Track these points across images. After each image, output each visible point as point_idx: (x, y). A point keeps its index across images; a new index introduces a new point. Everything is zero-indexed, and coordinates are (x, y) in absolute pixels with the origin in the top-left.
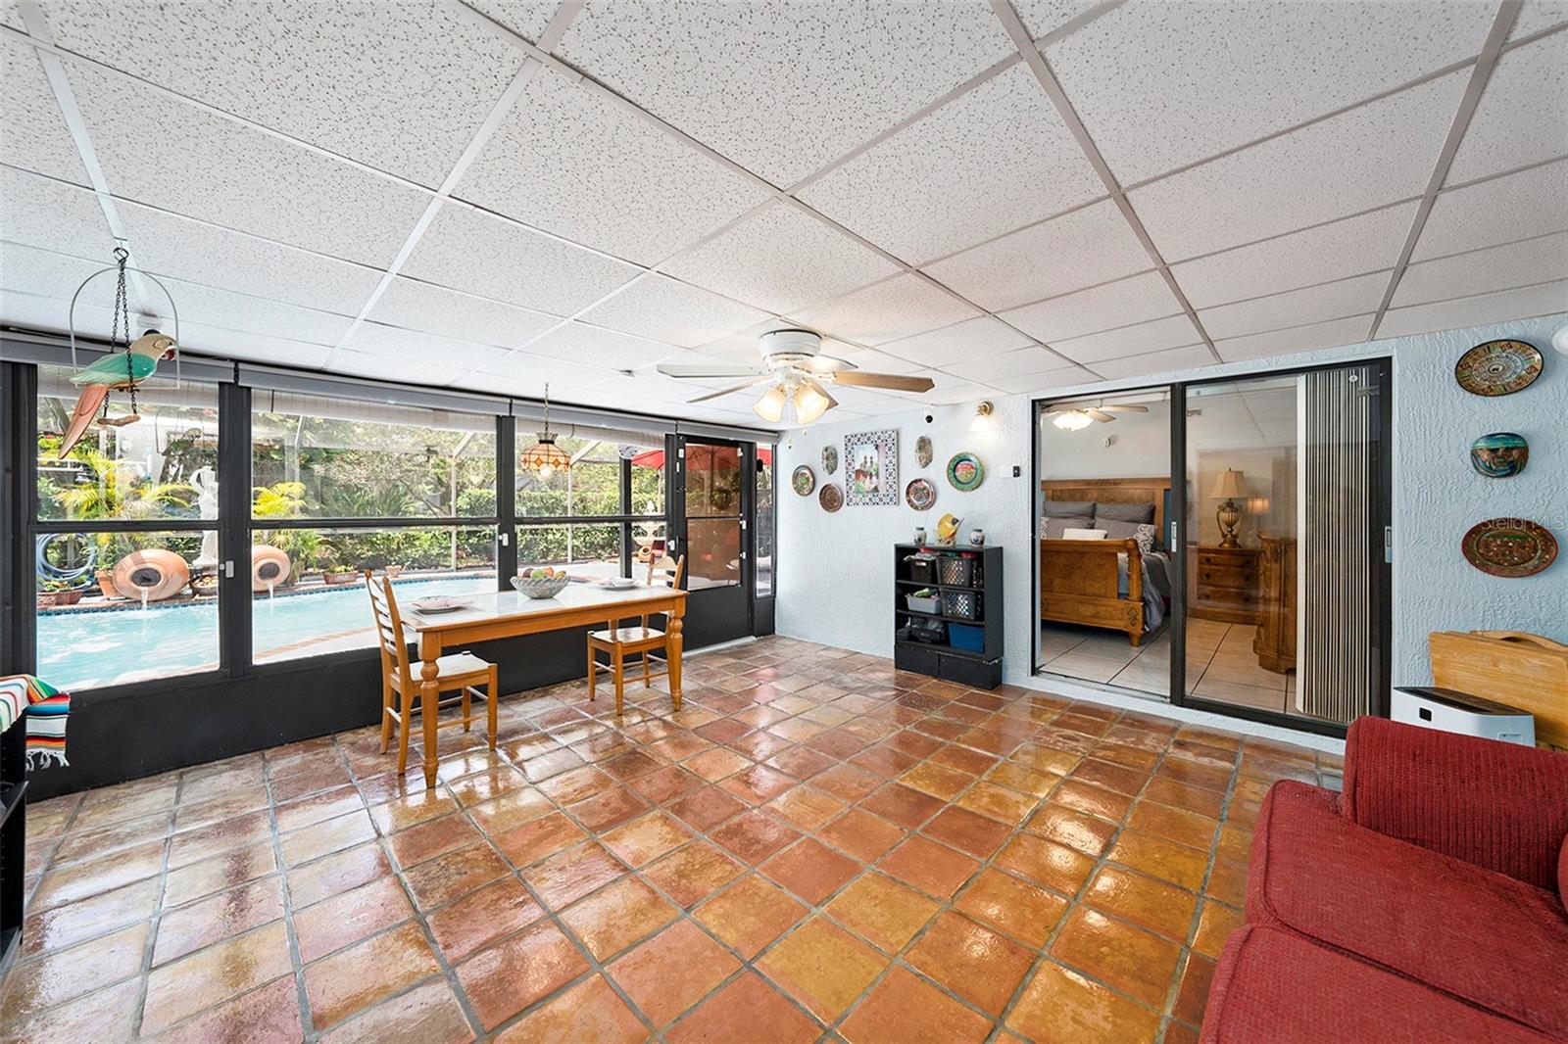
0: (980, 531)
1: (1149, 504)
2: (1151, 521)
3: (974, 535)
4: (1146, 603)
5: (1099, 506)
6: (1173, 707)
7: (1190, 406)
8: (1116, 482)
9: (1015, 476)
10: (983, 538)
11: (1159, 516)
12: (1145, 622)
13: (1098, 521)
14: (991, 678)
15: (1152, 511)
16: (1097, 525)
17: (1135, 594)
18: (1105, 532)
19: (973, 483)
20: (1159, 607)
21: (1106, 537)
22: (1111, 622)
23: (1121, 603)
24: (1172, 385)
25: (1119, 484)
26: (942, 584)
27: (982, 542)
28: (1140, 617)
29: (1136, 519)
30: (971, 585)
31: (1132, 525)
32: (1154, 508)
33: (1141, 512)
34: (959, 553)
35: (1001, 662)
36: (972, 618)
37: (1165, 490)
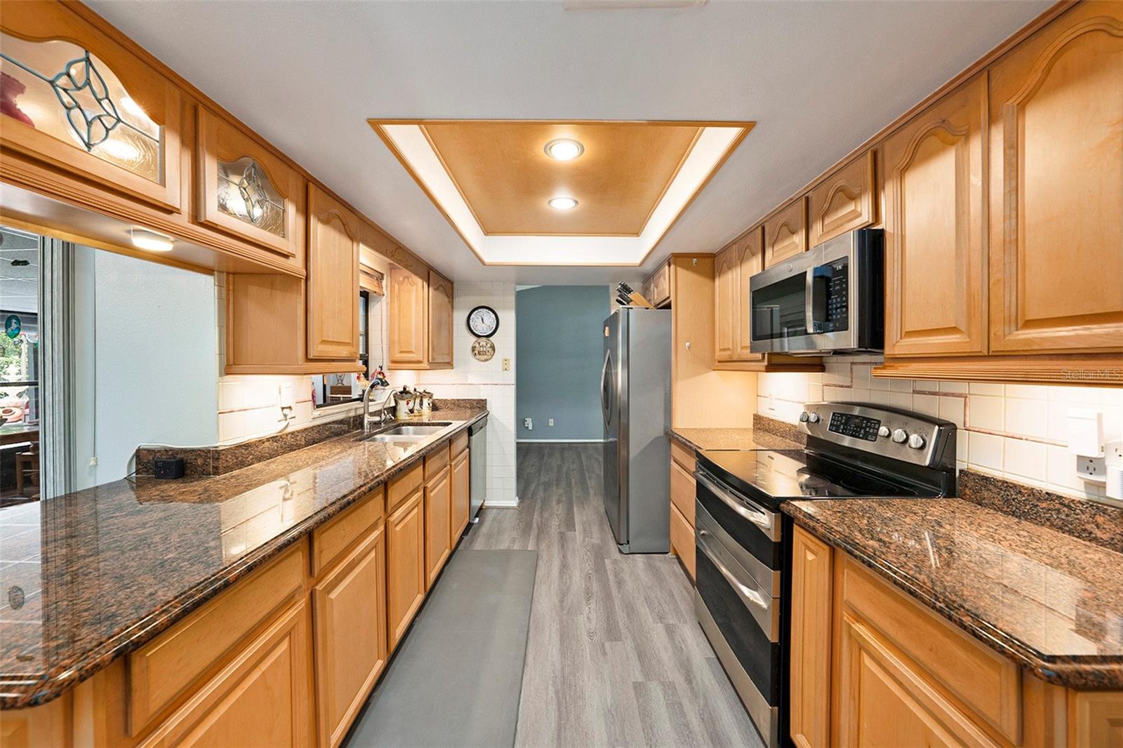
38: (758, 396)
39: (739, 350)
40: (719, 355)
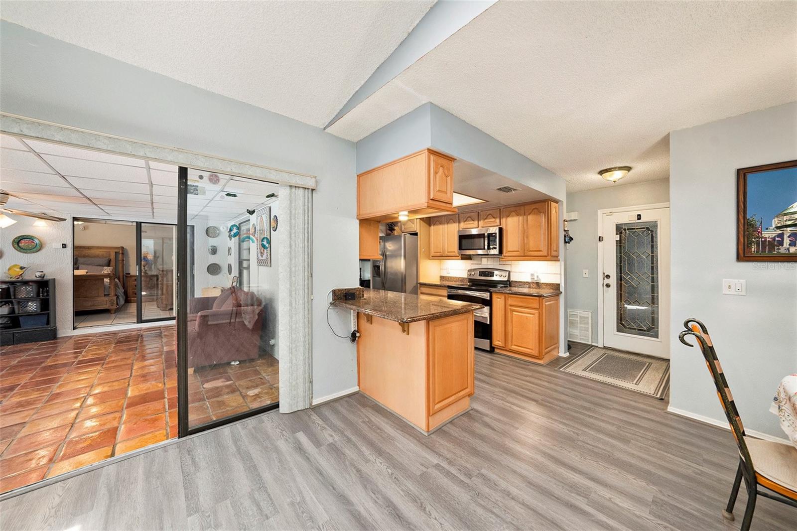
0: (42, 272)
1: (108, 258)
2: (109, 266)
3: (38, 274)
4: (118, 297)
5: (79, 259)
6: (138, 324)
7: (143, 229)
8: (89, 248)
9: (63, 247)
10: (45, 275)
11: (113, 263)
12: (117, 304)
13: (80, 266)
14: (52, 335)
15: (110, 261)
16: (80, 268)
17: (112, 293)
18: (86, 271)
19: (34, 249)
20: (122, 297)
21: (87, 273)
22: (101, 306)
23: (106, 298)
24: (137, 222)
25: (91, 249)
26: (15, 298)
27: (44, 277)
28: (115, 302)
29: (101, 265)
30: (38, 295)
31: (101, 268)
32: (110, 260)
33: (105, 261)
34: (26, 283)
35: (56, 327)
36: (39, 311)
37: (116, 252)
38: (441, 269)
39: (446, 252)
40: (432, 254)
